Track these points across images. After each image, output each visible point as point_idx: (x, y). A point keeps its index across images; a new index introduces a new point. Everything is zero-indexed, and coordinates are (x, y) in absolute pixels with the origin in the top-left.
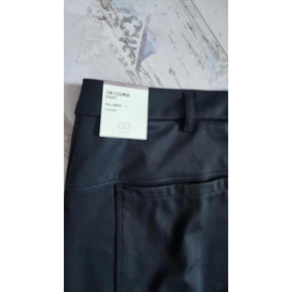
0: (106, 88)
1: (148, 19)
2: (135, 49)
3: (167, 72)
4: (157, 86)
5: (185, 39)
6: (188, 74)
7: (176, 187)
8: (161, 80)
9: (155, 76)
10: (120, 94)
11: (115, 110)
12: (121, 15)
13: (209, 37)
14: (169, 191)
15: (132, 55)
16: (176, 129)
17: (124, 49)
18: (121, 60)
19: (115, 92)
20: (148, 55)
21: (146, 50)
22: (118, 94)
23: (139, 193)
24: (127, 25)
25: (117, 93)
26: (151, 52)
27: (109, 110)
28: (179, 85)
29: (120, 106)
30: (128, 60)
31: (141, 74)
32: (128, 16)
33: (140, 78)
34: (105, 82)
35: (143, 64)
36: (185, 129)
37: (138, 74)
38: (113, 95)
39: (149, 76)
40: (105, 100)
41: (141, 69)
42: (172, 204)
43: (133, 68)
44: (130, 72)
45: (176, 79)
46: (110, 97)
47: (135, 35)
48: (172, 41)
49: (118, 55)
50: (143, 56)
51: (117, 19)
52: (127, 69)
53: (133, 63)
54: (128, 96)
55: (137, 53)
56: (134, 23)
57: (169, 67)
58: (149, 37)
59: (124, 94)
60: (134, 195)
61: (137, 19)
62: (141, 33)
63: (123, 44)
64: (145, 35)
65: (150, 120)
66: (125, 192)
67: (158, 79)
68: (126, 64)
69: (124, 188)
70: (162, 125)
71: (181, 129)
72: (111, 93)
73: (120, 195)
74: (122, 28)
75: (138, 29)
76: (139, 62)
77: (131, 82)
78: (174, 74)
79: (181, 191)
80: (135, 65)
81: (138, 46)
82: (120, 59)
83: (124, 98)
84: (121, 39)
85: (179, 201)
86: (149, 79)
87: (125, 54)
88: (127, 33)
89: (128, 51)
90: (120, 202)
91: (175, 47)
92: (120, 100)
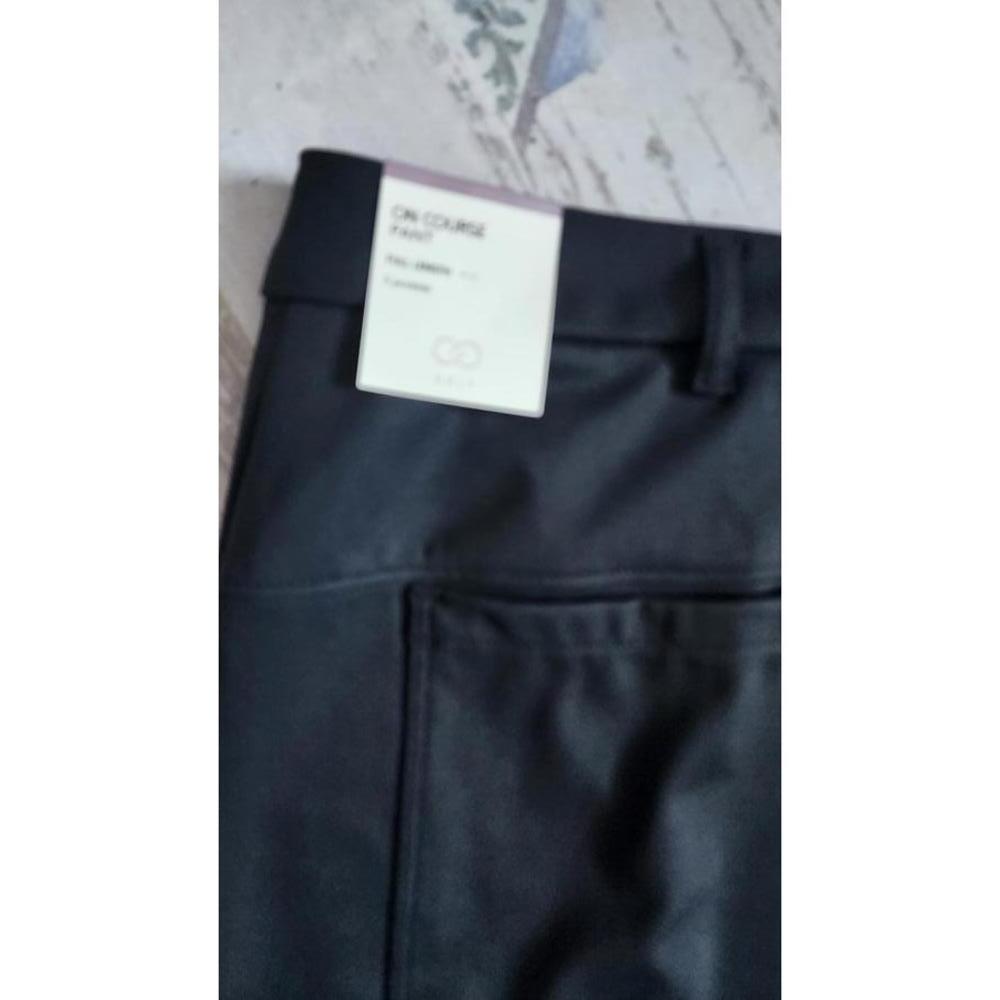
0: (393, 193)
2: (517, 47)
3: (642, 150)
5: (723, 21)
6: (723, 164)
7: (646, 612)
8: (613, 182)
9: (591, 164)
10: (447, 223)
11: (425, 289)
14: (614, 626)
15: (502, 71)
16: (661, 381)
17: (472, 43)
18: (457, 89)
19: (427, 215)
20: (567, 78)
21: (562, 56)
22: (440, 222)
23: (497, 622)
25: (437, 217)
26: (581, 66)
27: (398, 284)
28: (684, 207)
29: (445, 271)
30: (486, 93)
31: (535, 153)
33: (528, 168)
34: (388, 169)
35: (545, 111)
36: (698, 384)
37: (522, 153)
38: (419, 226)
39: (565, 164)
41: (535, 132)
43: (501, 126)
44: (489, 144)
45: (674, 184)
46: (405, 233)
48: (669, 26)
49: (445, 70)
50: (546, 77)
52: (479, 127)
53: (504, 103)
54: (478, 232)
55: (521, 63)
57: (648, 132)
59: (462, 226)
60: (481, 633)
63: (467, 24)
65: (561, 339)
66: (447, 618)
67: (601, 179)
68: (476, 110)
69: (442, 600)
70: (608, 364)
71: (683, 383)
72: (409, 215)
73: (425, 629)
76: (531, 102)
77: (494, 181)
78: (668, 162)
80: (512, 116)
81: (528, 35)
82: (453, 88)
83: (463, 239)
84: (463, 5)
86: (563, 175)
87: (476, 68)
89: (488, 55)
91: (677, 51)
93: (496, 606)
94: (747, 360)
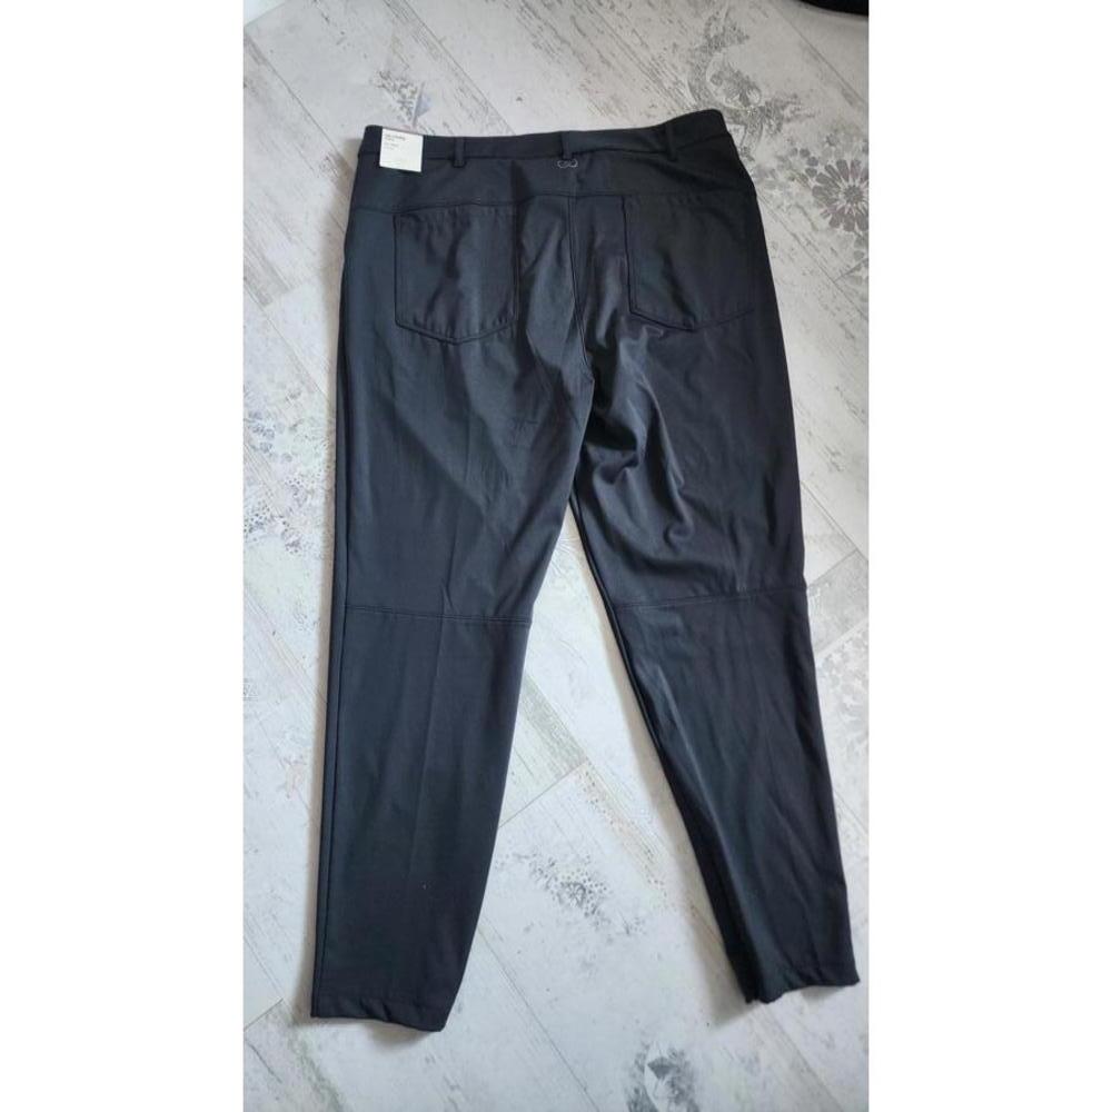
0: (384, 131)
1: (423, 85)
2: (412, 108)
3: (442, 125)
4: (430, 133)
5: (457, 99)
6: (459, 125)
7: (450, 211)
8: (434, 130)
9: (430, 127)
10: (397, 137)
11: (393, 149)
12: (398, 84)
13: (478, 95)
14: (442, 215)
15: (409, 113)
17: (402, 108)
18: (399, 117)
19: (393, 136)
20: (423, 112)
21: (423, 107)
23: (414, 217)
24: (404, 91)
25: (395, 136)
26: (425, 111)
27: (387, 149)
29: (398, 146)
30: (406, 117)
31: (417, 126)
32: (405, 84)
33: (415, 129)
34: (384, 128)
35: (419, 120)
36: (456, 165)
37: (414, 126)
38: (391, 138)
40: (384, 140)
41: (417, 122)
42: (447, 229)
43: (410, 123)
44: (407, 127)
45: (450, 129)
46: (388, 139)
47: (411, 97)
48: (445, 101)
49: (396, 113)
50: (419, 112)
51: (395, 85)
52: (404, 124)
53: (409, 119)
55: (413, 112)
56: (410, 88)
57: (443, 121)
58: (423, 98)
59: (401, 138)
60: (413, 223)
61: (412, 85)
62: (416, 96)
63: (400, 105)
64: (420, 97)
66: (403, 218)
68: (403, 119)
69: (402, 214)
70: (435, 163)
71: (453, 166)
72: (389, 136)
73: (399, 222)
74: (399, 92)
75: (413, 93)
76: (415, 119)
77: (409, 131)
79: (454, 215)
80: (412, 121)
81: (414, 105)
83: (400, 140)
84: (399, 102)
85: (453, 224)
86: (424, 130)
87: (403, 112)
88: (404, 97)
89: (405, 110)
90: (398, 227)
91: (448, 106)
92: (396, 141)
93: (414, 212)
94: (466, 158)
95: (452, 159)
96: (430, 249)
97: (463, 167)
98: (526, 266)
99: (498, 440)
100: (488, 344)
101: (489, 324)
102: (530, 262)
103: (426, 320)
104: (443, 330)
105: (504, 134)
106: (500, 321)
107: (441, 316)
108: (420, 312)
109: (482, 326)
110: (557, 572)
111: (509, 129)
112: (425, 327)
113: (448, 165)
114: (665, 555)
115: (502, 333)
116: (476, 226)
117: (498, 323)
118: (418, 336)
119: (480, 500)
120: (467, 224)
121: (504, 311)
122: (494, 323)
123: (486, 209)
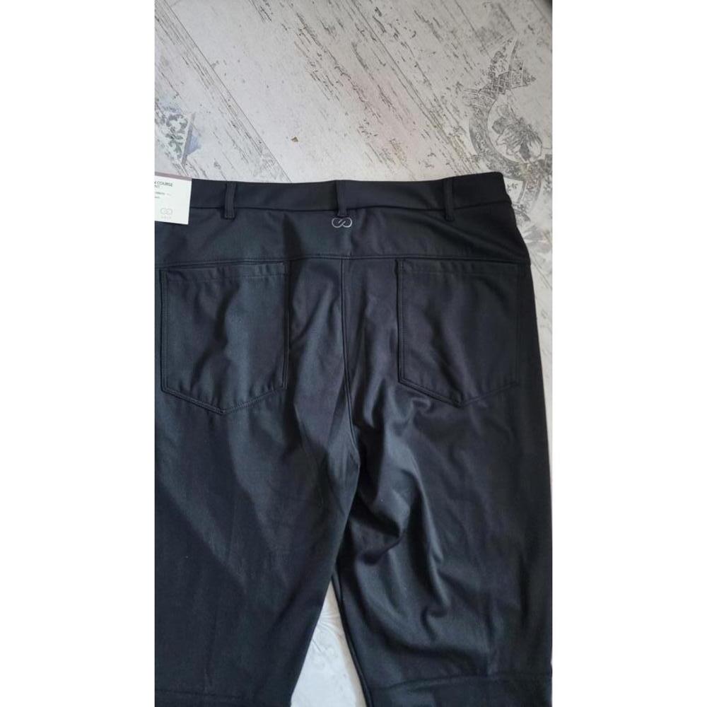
1: (193, 118)
2: (182, 144)
3: (213, 165)
5: (229, 135)
6: (233, 167)
7: (218, 270)
8: (206, 173)
9: (201, 170)
10: (163, 183)
11: (158, 198)
12: (167, 114)
13: (252, 134)
14: (210, 274)
15: (178, 149)
16: (217, 217)
17: (170, 144)
18: (168, 154)
19: (158, 182)
20: (194, 150)
21: (192, 145)
23: (181, 274)
24: (173, 123)
25: (160, 182)
26: (197, 147)
28: (224, 177)
29: (163, 194)
30: (175, 155)
31: (187, 167)
32: (173, 114)
33: (185, 170)
35: (189, 158)
36: (226, 216)
37: (184, 167)
38: (156, 184)
39: (195, 169)
41: (187, 162)
42: (216, 287)
43: (179, 162)
44: (176, 166)
45: (221, 172)
47: (181, 131)
48: (217, 137)
49: (164, 150)
50: (189, 150)
51: (164, 116)
52: (173, 162)
53: (179, 157)
54: (171, 185)
55: (182, 148)
56: (180, 120)
57: (214, 161)
58: (194, 134)
59: (167, 184)
60: (178, 278)
61: (182, 117)
62: (186, 130)
63: (169, 140)
64: (190, 131)
65: (191, 208)
66: (171, 276)
67: (204, 172)
68: (173, 158)
69: (169, 272)
70: (205, 213)
71: (223, 217)
73: (165, 280)
74: (168, 125)
75: (184, 126)
76: (185, 156)
77: (178, 174)
78: (219, 167)
79: (222, 273)
80: (181, 159)
81: (184, 141)
82: (166, 154)
84: (168, 135)
85: (223, 284)
86: (195, 172)
87: (172, 149)
88: (173, 130)
89: (174, 146)
90: (164, 284)
91: (219, 142)
92: (163, 188)
93: (180, 270)
94: (237, 210)
95: (222, 209)
96: (197, 307)
97: (234, 219)
98: (297, 331)
99: (262, 517)
100: (256, 412)
101: (257, 392)
102: (301, 329)
103: (192, 386)
104: (210, 400)
105: (278, 181)
106: (269, 387)
107: (207, 384)
108: (186, 376)
109: (251, 393)
110: (317, 650)
111: (283, 174)
112: (191, 394)
113: (218, 214)
114: (422, 640)
115: (270, 400)
116: (245, 287)
117: (266, 389)
118: (183, 402)
119: (242, 579)
120: (237, 286)
121: (273, 377)
122: (263, 389)
123: (256, 268)
